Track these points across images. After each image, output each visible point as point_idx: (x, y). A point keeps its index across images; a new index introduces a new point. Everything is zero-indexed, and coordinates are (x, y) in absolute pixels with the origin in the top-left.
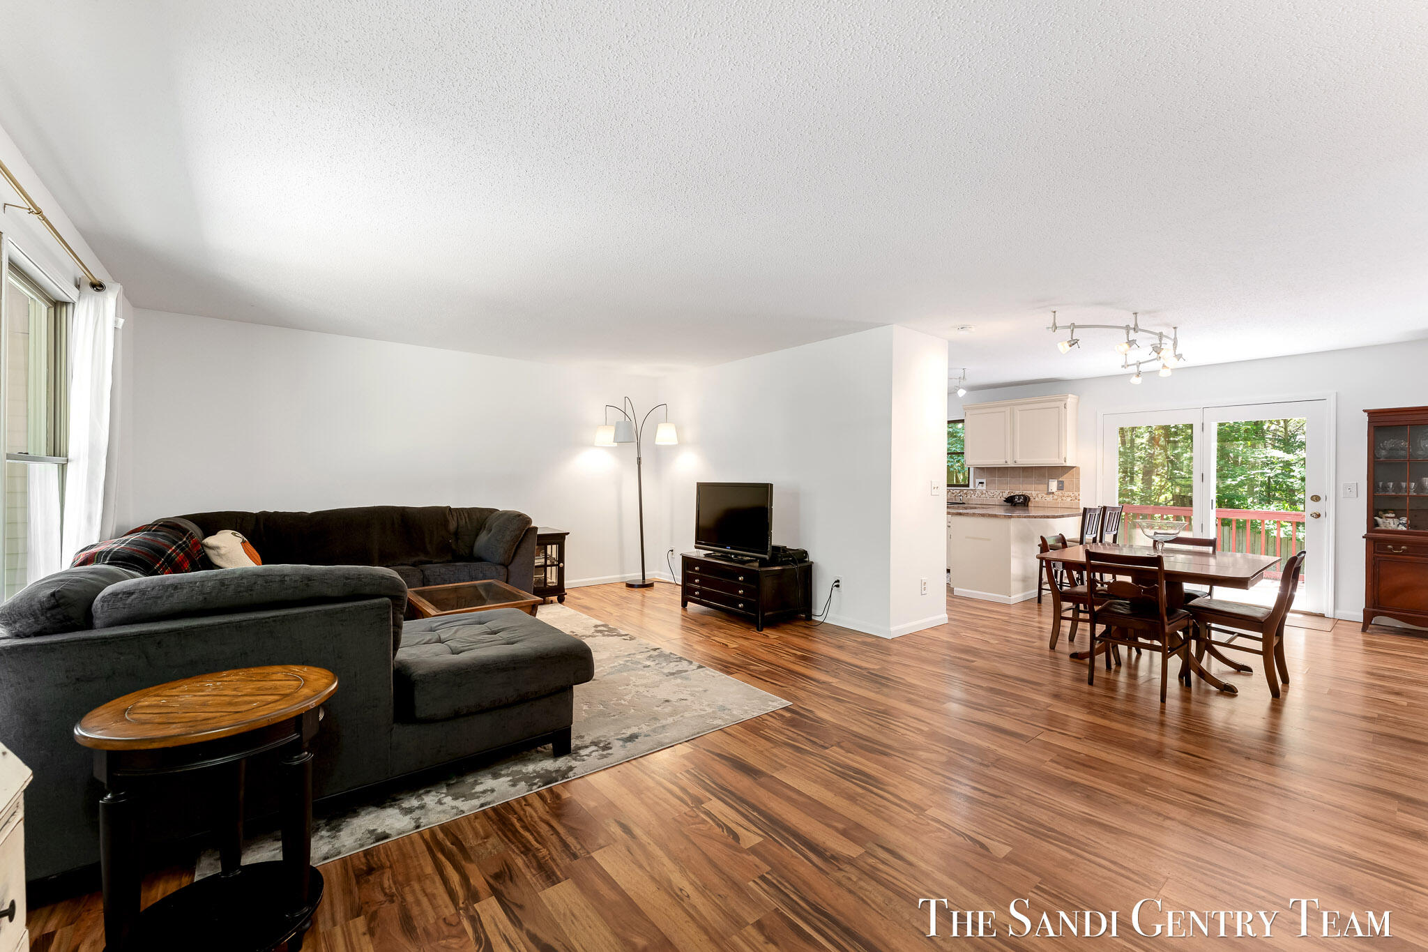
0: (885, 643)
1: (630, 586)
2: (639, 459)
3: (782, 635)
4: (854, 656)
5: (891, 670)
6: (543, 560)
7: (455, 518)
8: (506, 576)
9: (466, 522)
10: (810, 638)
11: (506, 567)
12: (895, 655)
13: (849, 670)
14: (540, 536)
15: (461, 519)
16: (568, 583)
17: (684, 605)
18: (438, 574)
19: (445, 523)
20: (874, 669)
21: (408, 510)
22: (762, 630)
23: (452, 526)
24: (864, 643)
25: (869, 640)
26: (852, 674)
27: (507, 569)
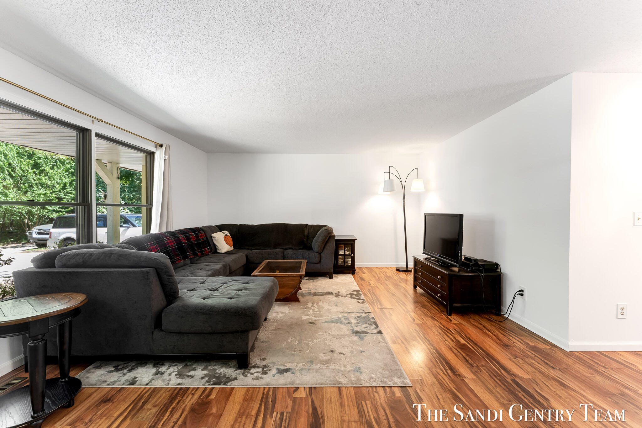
0: (559, 355)
1: (398, 270)
2: (404, 201)
3: (463, 323)
4: (512, 358)
5: (542, 385)
6: (344, 252)
7: (308, 230)
8: (319, 258)
9: (312, 231)
10: (485, 330)
11: (320, 254)
12: (560, 370)
13: (494, 370)
14: (337, 240)
15: (310, 230)
16: (357, 264)
17: (415, 287)
18: (289, 254)
19: (303, 231)
20: (521, 378)
21: (289, 225)
22: (450, 315)
23: (306, 233)
24: (535, 349)
25: (542, 346)
26: (494, 375)
27: (320, 256)
